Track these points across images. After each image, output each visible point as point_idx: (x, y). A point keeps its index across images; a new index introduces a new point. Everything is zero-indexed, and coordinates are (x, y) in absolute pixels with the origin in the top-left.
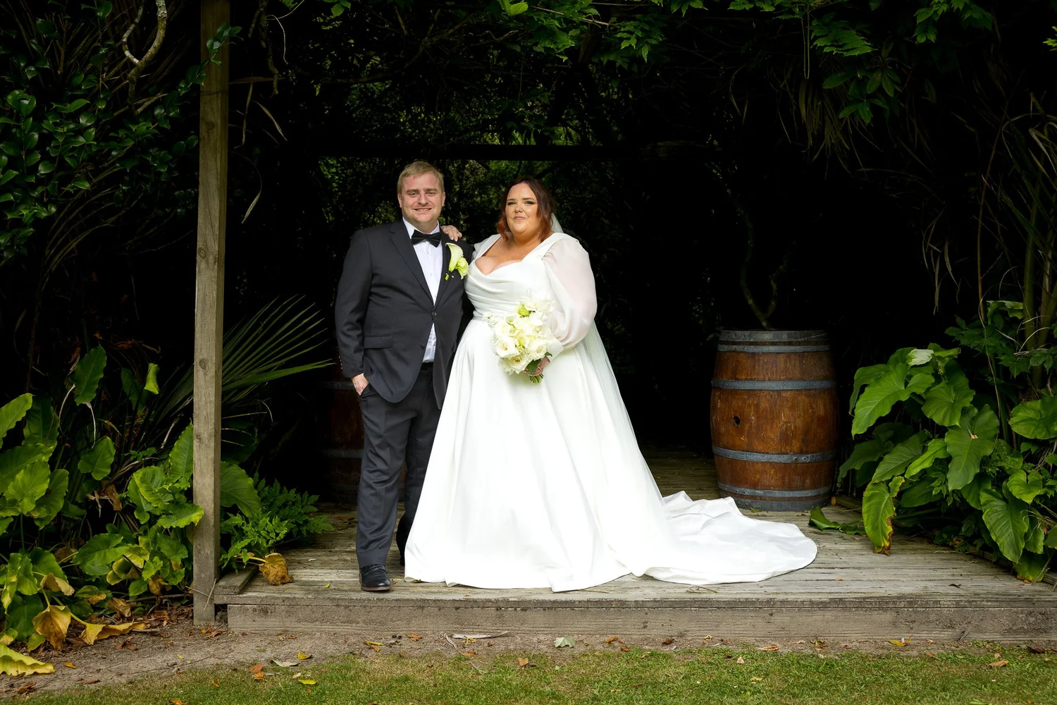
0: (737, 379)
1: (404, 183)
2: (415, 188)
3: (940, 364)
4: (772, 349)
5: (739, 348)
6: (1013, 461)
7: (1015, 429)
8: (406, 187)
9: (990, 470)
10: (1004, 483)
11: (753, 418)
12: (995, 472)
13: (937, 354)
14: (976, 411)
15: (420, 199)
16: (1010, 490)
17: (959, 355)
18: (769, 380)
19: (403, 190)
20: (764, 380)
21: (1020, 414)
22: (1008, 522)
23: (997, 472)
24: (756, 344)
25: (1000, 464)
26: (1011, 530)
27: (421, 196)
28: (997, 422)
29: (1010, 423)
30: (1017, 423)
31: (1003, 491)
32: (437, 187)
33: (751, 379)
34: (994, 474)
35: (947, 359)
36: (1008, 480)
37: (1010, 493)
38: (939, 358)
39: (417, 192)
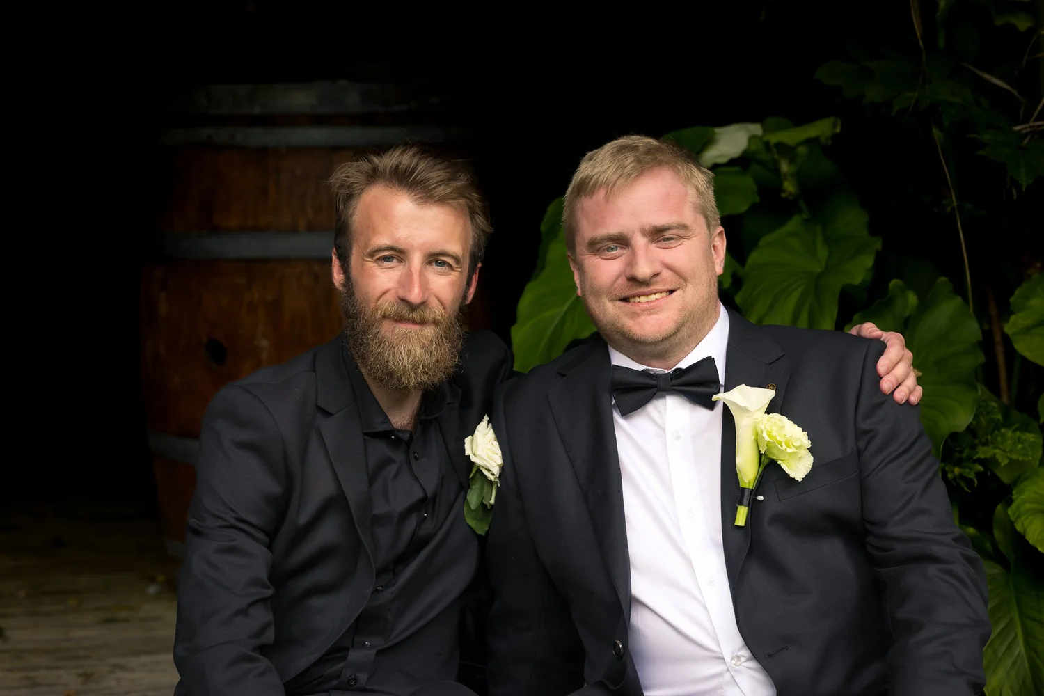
0: (216, 230)
1: (579, 214)
2: (613, 230)
3: (785, 167)
4: (318, 135)
5: (222, 135)
6: (1019, 440)
7: (1023, 348)
8: (587, 231)
9: (957, 470)
10: (999, 508)
11: (264, 343)
12: (972, 476)
13: (774, 138)
14: (912, 298)
15: (631, 263)
16: (1019, 528)
17: (834, 137)
18: (310, 228)
19: (578, 239)
20: (294, 230)
21: (1035, 302)
22: (1009, 626)
23: (978, 474)
24: (269, 121)
25: (983, 453)
26: (1020, 647)
27: (634, 254)
28: (972, 330)
29: (1009, 329)
30: (1027, 330)
31: (997, 534)
32: (689, 216)
33: (256, 229)
34: (969, 482)
35: (802, 150)
36: (1011, 502)
37: (1019, 540)
38: (783, 148)
39: (622, 241)
